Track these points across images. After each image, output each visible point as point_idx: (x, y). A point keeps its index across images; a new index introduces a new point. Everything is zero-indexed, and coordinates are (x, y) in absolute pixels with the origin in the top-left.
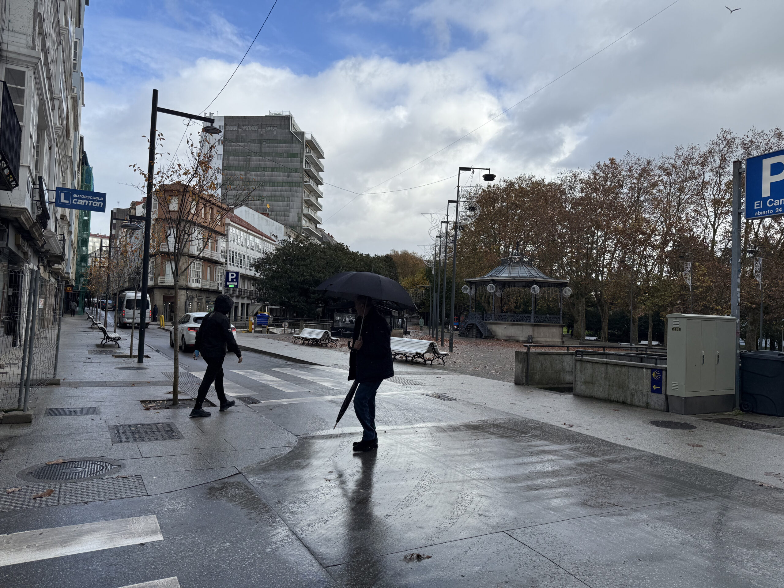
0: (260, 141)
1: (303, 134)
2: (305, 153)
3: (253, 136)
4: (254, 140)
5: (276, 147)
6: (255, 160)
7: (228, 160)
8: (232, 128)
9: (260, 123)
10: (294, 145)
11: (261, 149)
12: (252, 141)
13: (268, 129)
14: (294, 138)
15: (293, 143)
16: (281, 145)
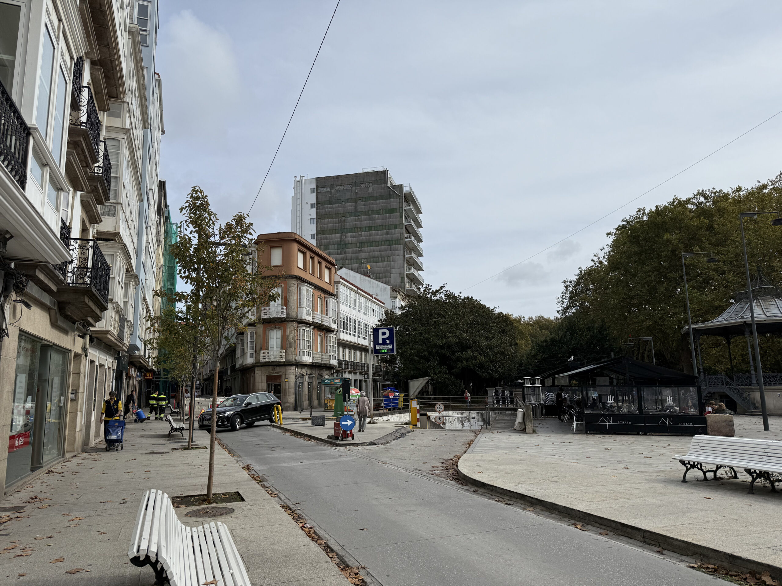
0: (355, 200)
1: (400, 187)
2: (404, 208)
3: (348, 196)
4: (348, 199)
5: (372, 204)
6: (350, 221)
7: (322, 224)
8: (324, 190)
9: (354, 181)
10: (392, 200)
11: (356, 208)
12: (347, 201)
13: (363, 186)
14: (391, 193)
15: (390, 199)
16: (378, 201)
